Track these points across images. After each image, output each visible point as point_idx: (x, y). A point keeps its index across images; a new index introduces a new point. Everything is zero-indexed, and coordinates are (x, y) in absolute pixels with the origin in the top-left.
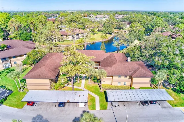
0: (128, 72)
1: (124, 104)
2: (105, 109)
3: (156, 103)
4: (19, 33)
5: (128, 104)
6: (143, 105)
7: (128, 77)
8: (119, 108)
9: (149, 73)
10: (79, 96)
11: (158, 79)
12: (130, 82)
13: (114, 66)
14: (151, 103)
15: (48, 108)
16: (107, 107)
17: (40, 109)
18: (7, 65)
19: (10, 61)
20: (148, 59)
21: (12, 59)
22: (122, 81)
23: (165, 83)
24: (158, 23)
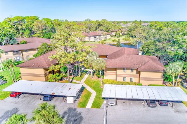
0: (135, 65)
1: (124, 103)
2: (98, 108)
3: (167, 105)
4: (43, 32)
5: (129, 103)
6: (149, 106)
7: (135, 71)
8: (116, 107)
9: (160, 67)
10: (70, 88)
11: (170, 73)
12: (138, 78)
13: (120, 58)
14: (161, 105)
15: (31, 101)
16: (100, 106)
17: (22, 102)
18: (18, 58)
19: (22, 54)
20: (163, 54)
21: (24, 53)
22: (128, 76)
23: (185, 82)
24: (183, 25)
